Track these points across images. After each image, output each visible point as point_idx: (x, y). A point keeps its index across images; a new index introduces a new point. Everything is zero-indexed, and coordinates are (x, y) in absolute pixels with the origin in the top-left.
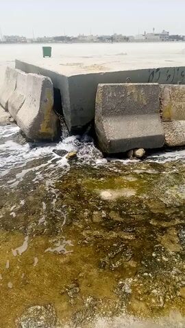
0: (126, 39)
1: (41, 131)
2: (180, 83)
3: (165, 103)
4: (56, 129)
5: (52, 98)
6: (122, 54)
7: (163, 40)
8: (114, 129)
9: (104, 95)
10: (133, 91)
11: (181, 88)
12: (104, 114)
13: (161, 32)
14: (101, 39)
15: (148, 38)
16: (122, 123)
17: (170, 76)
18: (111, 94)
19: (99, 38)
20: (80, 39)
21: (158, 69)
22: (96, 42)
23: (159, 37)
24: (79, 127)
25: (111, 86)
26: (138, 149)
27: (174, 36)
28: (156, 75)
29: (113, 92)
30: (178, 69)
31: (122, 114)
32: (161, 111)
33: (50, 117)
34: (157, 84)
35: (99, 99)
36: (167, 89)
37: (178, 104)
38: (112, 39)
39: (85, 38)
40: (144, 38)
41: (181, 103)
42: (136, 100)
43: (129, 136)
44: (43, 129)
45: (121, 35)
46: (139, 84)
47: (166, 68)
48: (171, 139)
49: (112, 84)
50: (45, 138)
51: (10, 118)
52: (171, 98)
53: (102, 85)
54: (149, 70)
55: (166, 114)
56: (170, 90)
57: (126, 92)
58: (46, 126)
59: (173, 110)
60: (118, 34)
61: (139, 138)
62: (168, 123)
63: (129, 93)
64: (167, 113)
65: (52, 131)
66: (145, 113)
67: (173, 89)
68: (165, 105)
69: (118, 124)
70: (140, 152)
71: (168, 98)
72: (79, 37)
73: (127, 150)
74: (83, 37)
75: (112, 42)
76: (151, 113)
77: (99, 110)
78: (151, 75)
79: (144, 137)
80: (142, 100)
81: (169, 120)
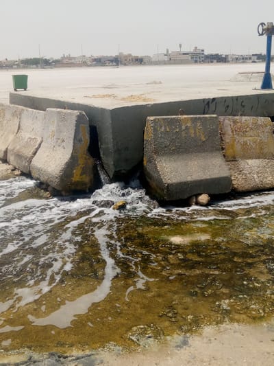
0: (139, 61)
1: (73, 179)
2: (241, 115)
3: (227, 139)
4: (92, 176)
5: (88, 137)
6: (155, 83)
7: (196, 62)
8: (171, 171)
9: (155, 130)
10: (189, 125)
11: (243, 121)
12: (156, 152)
13: (192, 50)
14: (99, 62)
15: (173, 59)
16: (179, 163)
17: (228, 106)
18: (163, 128)
19: (95, 60)
20: (65, 61)
21: (214, 99)
22: (90, 66)
23: (189, 57)
24: (123, 171)
25: (163, 119)
26: (201, 194)
27: (212, 55)
28: (212, 106)
29: (165, 127)
30: (237, 98)
31: (178, 153)
32: (223, 149)
33: (85, 160)
34: (215, 116)
35: (149, 135)
36: (227, 121)
37: (242, 140)
38: (117, 61)
39: (73, 61)
40: (166, 58)
41: (245, 139)
42: (193, 136)
43: (189, 179)
44: (77, 176)
45: (130, 55)
46: (195, 116)
47: (222, 98)
48: (238, 182)
49: (164, 117)
50: (79, 188)
51: (13, 170)
52: (232, 132)
53: (152, 118)
54: (204, 100)
55: (229, 152)
56: (232, 123)
57: (180, 126)
58: (80, 172)
59: (238, 148)
60: (126, 53)
61: (202, 180)
62: (233, 163)
63: (183, 127)
64: (231, 150)
65: (87, 179)
66: (204, 151)
67: (235, 122)
68: (227, 141)
69: (174, 165)
70: (204, 198)
71: (230, 132)
72: (64, 58)
73: (188, 195)
74: (70, 58)
75: (118, 65)
76: (212, 151)
77: (149, 148)
78: (207, 105)
79: (207, 180)
80: (200, 135)
81: (234, 159)
